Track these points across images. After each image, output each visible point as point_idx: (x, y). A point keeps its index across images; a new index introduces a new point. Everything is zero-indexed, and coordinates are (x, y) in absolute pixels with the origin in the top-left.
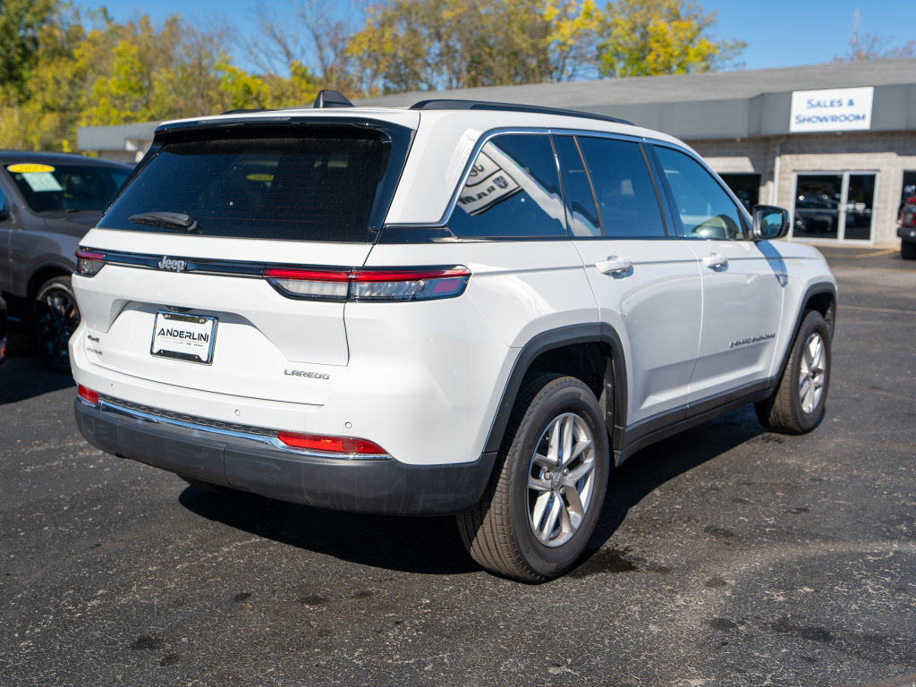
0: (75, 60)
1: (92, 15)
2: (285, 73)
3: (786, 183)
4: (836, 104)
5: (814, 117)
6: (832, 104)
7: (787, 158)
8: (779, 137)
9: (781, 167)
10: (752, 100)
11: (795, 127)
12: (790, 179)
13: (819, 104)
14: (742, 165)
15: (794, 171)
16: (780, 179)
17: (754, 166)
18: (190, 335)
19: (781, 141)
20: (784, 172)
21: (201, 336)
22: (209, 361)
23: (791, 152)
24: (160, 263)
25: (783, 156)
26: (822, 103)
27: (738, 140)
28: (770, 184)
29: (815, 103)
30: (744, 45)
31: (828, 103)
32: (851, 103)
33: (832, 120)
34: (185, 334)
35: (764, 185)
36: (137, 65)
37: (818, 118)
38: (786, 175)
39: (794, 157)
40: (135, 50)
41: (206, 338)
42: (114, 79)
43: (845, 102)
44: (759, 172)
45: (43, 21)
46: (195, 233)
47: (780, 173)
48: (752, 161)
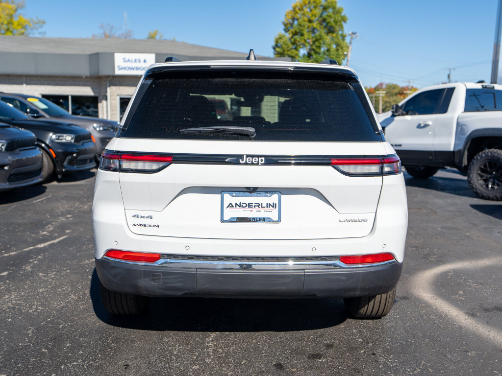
3: (114, 102)
4: (137, 61)
5: (127, 67)
6: (135, 61)
7: (114, 88)
8: (107, 77)
9: (110, 93)
10: (91, 56)
11: (118, 72)
12: (116, 99)
13: (129, 61)
14: (86, 91)
15: (118, 95)
16: (111, 99)
17: (94, 92)
18: (259, 205)
19: (109, 79)
20: (113, 96)
21: (269, 205)
22: (279, 221)
23: (115, 85)
24: (240, 160)
25: (111, 87)
26: (130, 60)
27: (84, 77)
28: (104, 102)
29: (127, 59)
30: (44, 22)
31: (133, 60)
32: (145, 61)
33: (137, 69)
34: (254, 205)
35: (101, 102)
37: (129, 68)
38: (114, 97)
39: (117, 87)
41: (274, 206)
43: (142, 60)
44: (97, 95)
46: (256, 139)
47: (110, 96)
48: (93, 89)
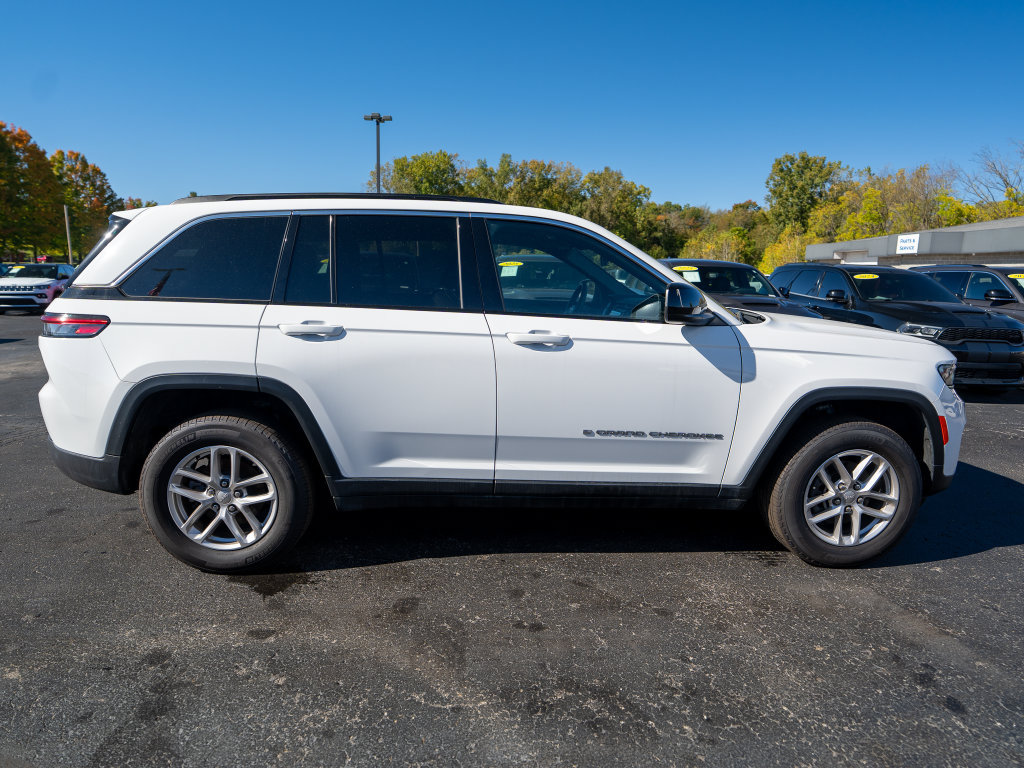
0: (839, 203)
1: (860, 173)
2: (1001, 197)
36: (880, 201)
40: (879, 193)
42: (861, 213)
45: (826, 180)
